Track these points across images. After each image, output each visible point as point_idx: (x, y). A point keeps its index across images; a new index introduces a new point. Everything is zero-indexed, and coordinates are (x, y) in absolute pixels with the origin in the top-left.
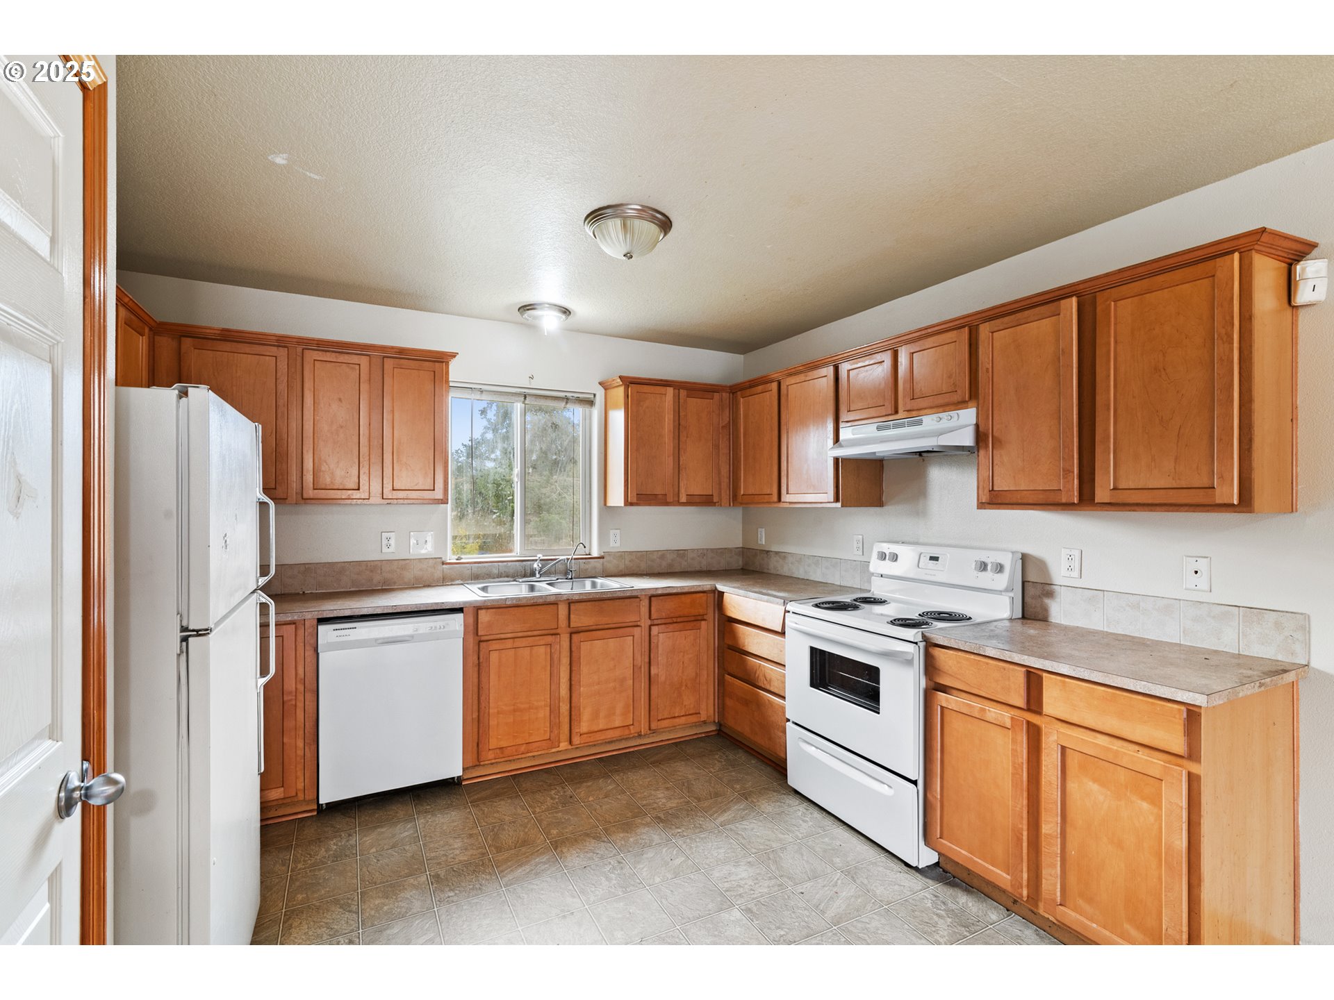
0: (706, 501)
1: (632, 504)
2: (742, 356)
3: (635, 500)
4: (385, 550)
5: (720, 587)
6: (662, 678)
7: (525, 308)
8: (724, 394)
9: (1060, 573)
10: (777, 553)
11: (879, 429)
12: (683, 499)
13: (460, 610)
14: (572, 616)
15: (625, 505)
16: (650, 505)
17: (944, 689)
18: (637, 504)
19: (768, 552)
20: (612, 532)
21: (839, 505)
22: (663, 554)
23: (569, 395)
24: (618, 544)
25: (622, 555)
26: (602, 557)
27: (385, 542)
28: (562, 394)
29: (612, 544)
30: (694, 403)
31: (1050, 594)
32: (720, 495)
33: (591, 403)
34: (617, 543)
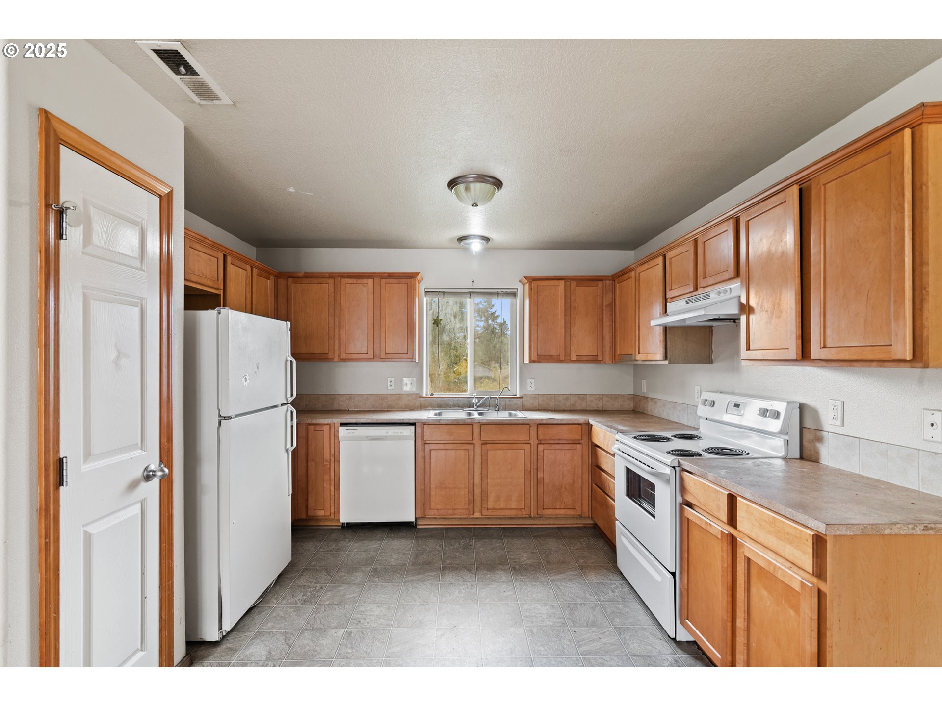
0: (594, 360)
1: (534, 362)
2: (633, 251)
3: (536, 359)
4: (389, 388)
5: (591, 421)
6: (546, 481)
7: (461, 239)
8: (608, 282)
9: (829, 422)
10: (652, 399)
11: (687, 302)
12: (574, 358)
13: (414, 424)
14: (482, 433)
15: (530, 362)
16: (548, 362)
17: (690, 505)
18: (539, 362)
19: (647, 398)
20: (529, 381)
21: (667, 362)
22: (567, 397)
23: (499, 290)
24: (533, 389)
25: (536, 396)
26: (521, 397)
27: (389, 384)
28: (496, 290)
29: (529, 389)
30: (582, 291)
31: (820, 439)
32: (603, 355)
33: (514, 295)
34: (531, 388)
